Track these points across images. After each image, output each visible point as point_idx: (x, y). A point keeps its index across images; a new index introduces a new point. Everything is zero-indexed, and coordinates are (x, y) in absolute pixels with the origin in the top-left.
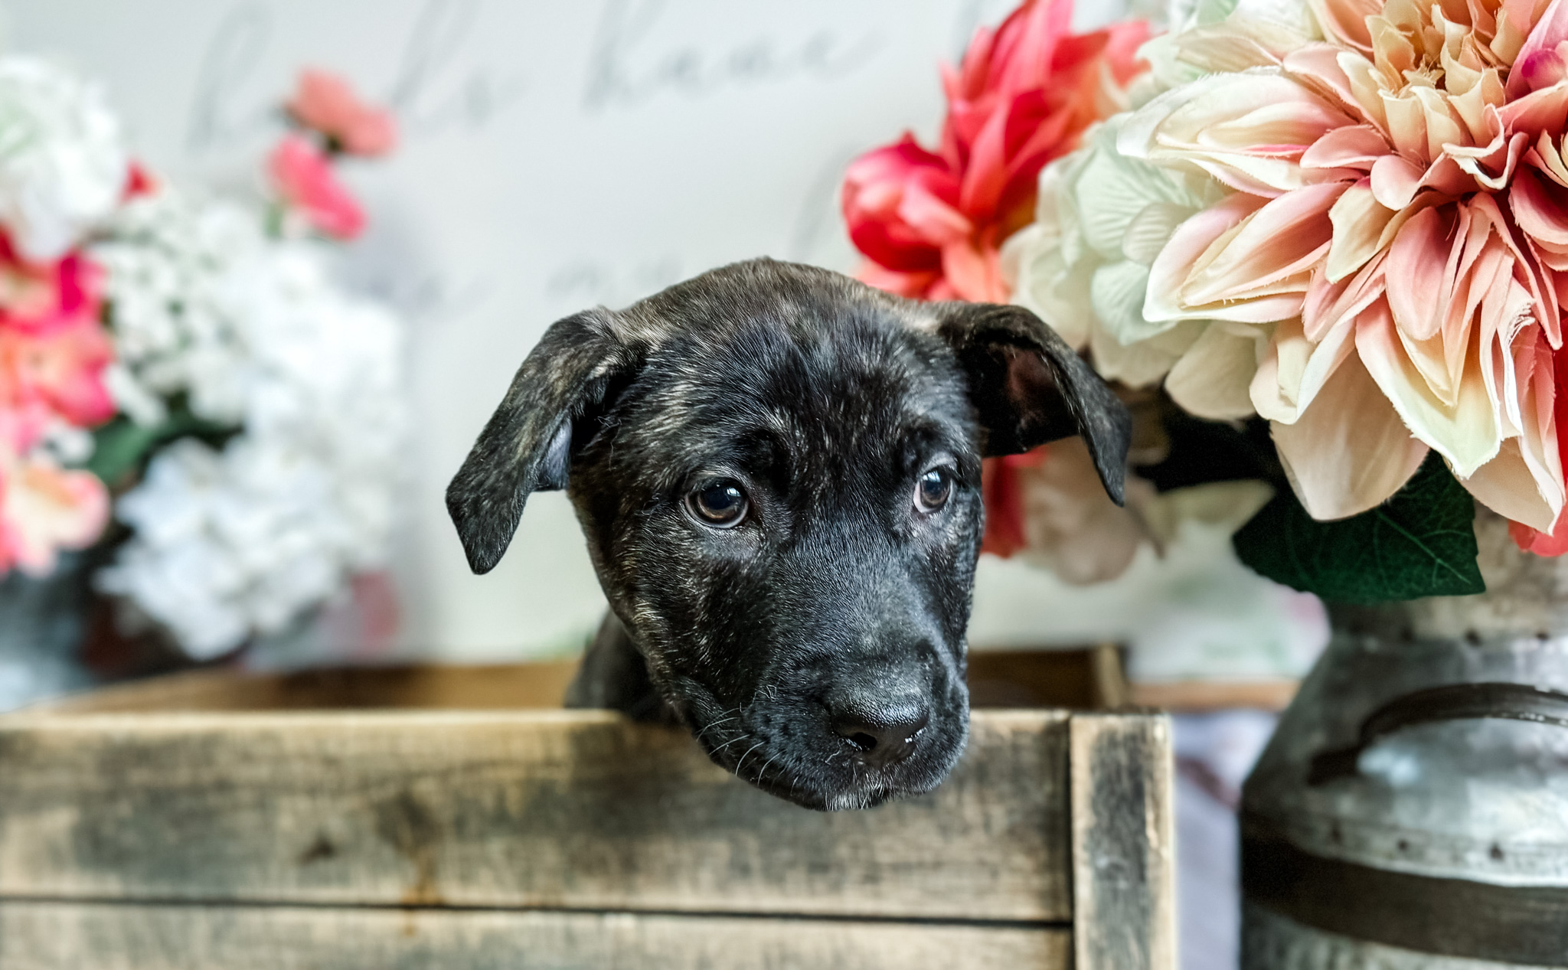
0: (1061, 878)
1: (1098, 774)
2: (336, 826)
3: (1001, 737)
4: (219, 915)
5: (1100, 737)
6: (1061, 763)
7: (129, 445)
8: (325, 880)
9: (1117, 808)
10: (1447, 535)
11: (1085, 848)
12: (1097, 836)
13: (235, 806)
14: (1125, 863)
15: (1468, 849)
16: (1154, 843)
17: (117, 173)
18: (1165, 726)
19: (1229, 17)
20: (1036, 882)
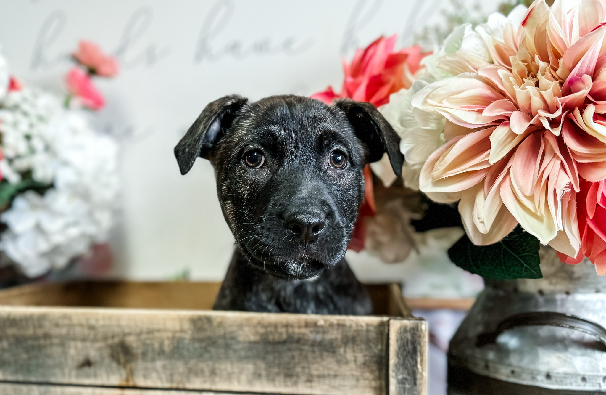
0: (383, 382)
1: (399, 342)
2: (93, 354)
3: (362, 326)
4: (43, 388)
5: (401, 328)
6: (385, 337)
7: (6, 193)
8: (88, 376)
9: (407, 356)
10: (529, 255)
11: (393, 371)
12: (398, 366)
13: (51, 345)
14: (409, 378)
15: (537, 375)
16: (420, 370)
17: (6, 82)
18: (426, 325)
19: (458, 52)
20: (374, 384)
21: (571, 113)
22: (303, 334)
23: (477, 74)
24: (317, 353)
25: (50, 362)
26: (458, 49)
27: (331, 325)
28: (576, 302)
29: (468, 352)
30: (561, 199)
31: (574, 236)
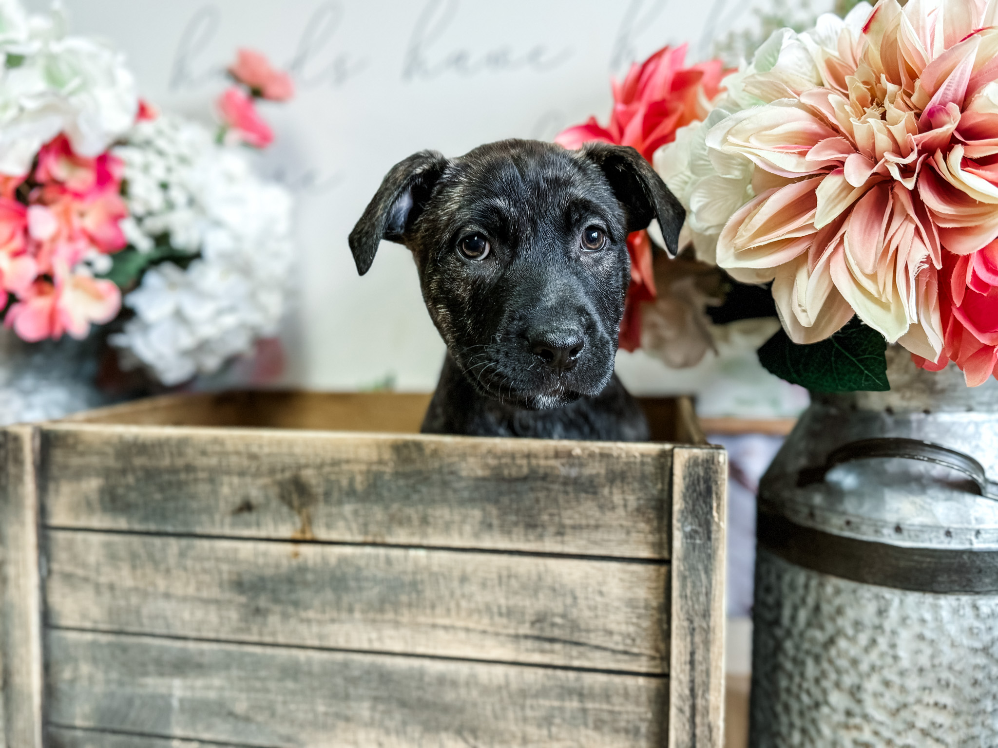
0: (665, 536)
1: (687, 480)
2: (255, 494)
3: (635, 457)
4: (184, 542)
5: (689, 459)
6: (667, 473)
7: (132, 265)
8: (248, 525)
9: (697, 499)
10: (871, 358)
11: (678, 521)
12: (685, 514)
13: (196, 480)
14: (700, 529)
15: (883, 527)
16: (716, 519)
17: (133, 107)
18: (725, 455)
19: (773, 69)
20: (651, 538)
21: (931, 157)
22: (553, 468)
23: (799, 101)
24: (572, 495)
25: (194, 505)
26: (773, 65)
27: (592, 455)
28: (938, 425)
29: (786, 494)
30: (915, 279)
31: (935, 332)
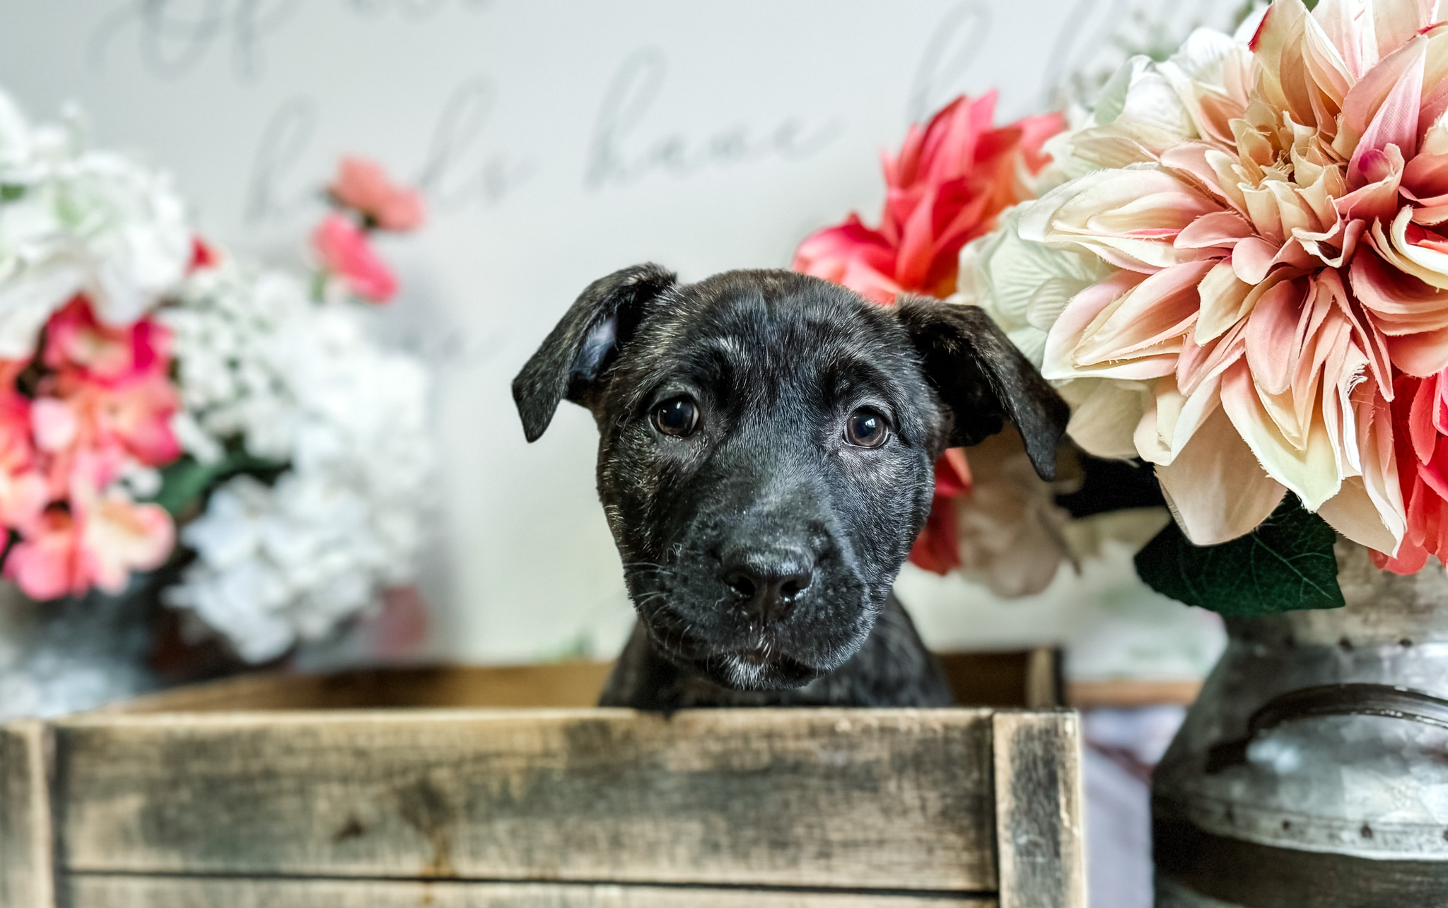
0: (988, 853)
1: (1017, 762)
2: (365, 809)
3: (934, 731)
4: (265, 887)
5: (1018, 731)
7: (191, 482)
8: (356, 857)
9: (1035, 793)
10: (1312, 557)
11: (1007, 827)
12: (1017, 817)
13: (280, 793)
14: (1041, 841)
15: (1341, 828)
16: (1066, 823)
17: (183, 249)
18: (1074, 720)
19: (1118, 119)
20: (966, 857)
22: (808, 753)
23: (1160, 163)
24: (839, 794)
25: (278, 829)
26: (1119, 112)
27: (867, 731)
28: (1424, 663)
29: (1190, 786)
31: (1392, 506)
